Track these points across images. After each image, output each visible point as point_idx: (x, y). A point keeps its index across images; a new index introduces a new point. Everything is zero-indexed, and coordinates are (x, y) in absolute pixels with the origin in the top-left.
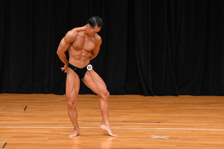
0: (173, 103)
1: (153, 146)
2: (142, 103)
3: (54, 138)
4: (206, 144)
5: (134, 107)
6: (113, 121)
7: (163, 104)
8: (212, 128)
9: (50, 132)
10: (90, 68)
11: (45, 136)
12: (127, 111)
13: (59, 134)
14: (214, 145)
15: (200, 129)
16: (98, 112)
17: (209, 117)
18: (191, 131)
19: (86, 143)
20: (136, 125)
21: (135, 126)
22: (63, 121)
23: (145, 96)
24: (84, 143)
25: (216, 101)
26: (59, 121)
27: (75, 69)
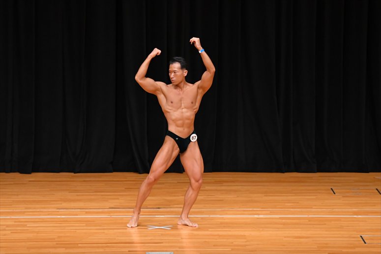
0: (176, 182)
1: (151, 239)
3: (19, 231)
4: (219, 236)
5: (126, 188)
6: (98, 208)
7: (163, 183)
8: (227, 214)
9: (14, 223)
10: (194, 138)
11: (7, 229)
12: (115, 194)
13: (26, 225)
14: (230, 236)
15: (211, 216)
16: (77, 195)
17: (223, 200)
18: (199, 219)
19: (61, 237)
21: (126, 214)
22: (30, 208)
23: (140, 173)
24: (59, 237)
25: (231, 179)
26: (26, 208)
27: (177, 139)
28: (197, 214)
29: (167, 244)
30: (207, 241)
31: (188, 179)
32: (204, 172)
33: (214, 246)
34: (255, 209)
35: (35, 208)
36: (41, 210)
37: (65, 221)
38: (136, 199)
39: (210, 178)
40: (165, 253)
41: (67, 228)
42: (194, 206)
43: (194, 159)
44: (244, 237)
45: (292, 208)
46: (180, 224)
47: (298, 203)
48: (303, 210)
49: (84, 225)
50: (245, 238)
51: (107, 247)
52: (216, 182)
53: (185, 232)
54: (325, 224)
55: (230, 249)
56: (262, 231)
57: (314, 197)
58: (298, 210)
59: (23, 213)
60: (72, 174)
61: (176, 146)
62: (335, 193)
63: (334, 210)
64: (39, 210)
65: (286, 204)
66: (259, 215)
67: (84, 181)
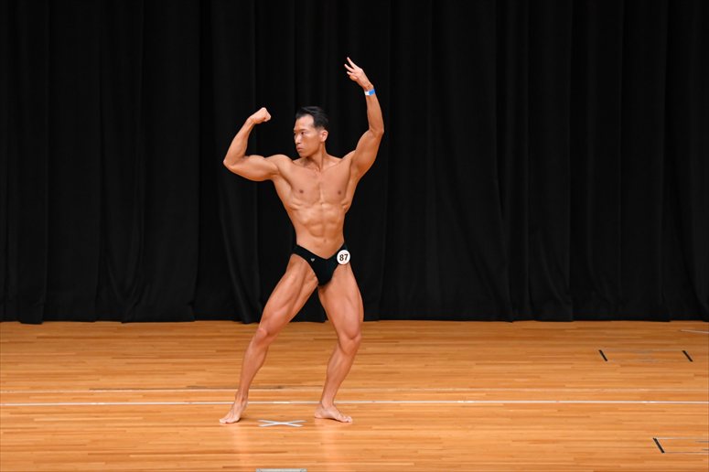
0: (312, 338)
1: (265, 445)
2: (238, 342)
3: (19, 430)
4: (391, 438)
5: (218, 351)
7: (287, 342)
8: (406, 398)
9: (9, 416)
10: (344, 257)
12: (199, 360)
13: (33, 419)
14: (411, 439)
15: (377, 402)
16: (129, 363)
17: (398, 373)
18: (355, 407)
19: (98, 441)
20: (222, 395)
21: (219, 398)
22: (40, 388)
23: (245, 323)
24: (95, 441)
25: (414, 332)
26: (33, 388)
27: (313, 260)
28: (350, 399)
29: (295, 455)
30: (370, 447)
31: (334, 332)
32: (365, 320)
33: (383, 457)
34: (458, 389)
35: (49, 388)
36: (62, 391)
37: (105, 411)
38: (240, 370)
39: (377, 332)
40: (291, 470)
41: (108, 425)
42: (344, 382)
43: (344, 296)
44: (437, 440)
45: (528, 387)
46: (320, 416)
47: (538, 377)
48: (547, 390)
49: (141, 418)
50: (441, 443)
51: (183, 459)
52: (387, 339)
53: (329, 431)
54: (588, 417)
55: (413, 464)
56: (472, 429)
57: (569, 367)
58: (539, 390)
59: (26, 397)
60: (118, 324)
61: (312, 273)
62: (606, 360)
63: (606, 390)
64: (55, 391)
65: (517, 380)
66: (464, 399)
67: (141, 337)
